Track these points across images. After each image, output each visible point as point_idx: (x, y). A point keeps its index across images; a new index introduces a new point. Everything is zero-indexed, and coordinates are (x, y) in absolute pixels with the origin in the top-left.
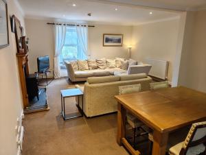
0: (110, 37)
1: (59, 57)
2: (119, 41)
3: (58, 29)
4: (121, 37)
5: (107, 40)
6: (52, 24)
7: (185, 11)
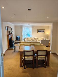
0: (40, 30)
1: (23, 37)
2: (43, 31)
3: (23, 28)
4: (44, 30)
5: (39, 31)
6: (21, 27)
7: (52, 22)
